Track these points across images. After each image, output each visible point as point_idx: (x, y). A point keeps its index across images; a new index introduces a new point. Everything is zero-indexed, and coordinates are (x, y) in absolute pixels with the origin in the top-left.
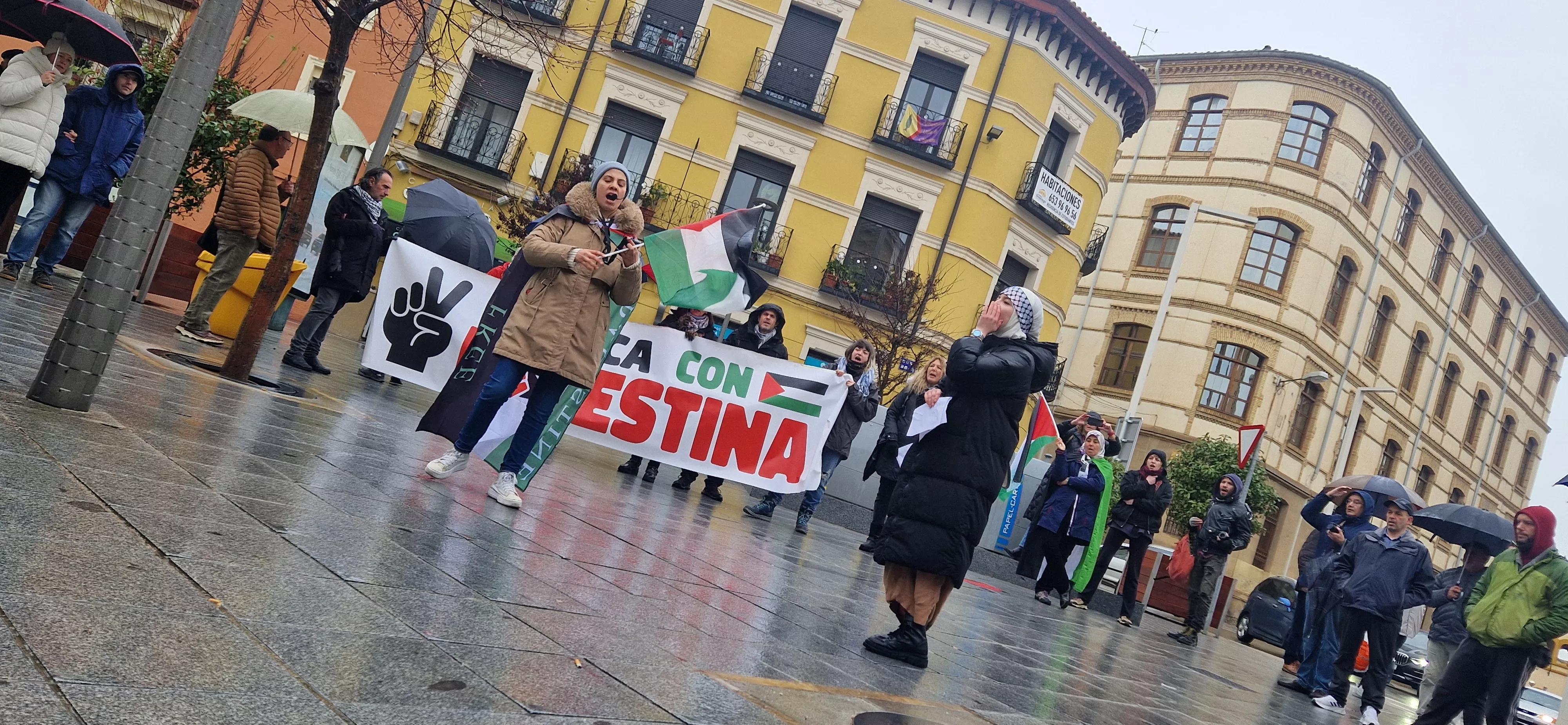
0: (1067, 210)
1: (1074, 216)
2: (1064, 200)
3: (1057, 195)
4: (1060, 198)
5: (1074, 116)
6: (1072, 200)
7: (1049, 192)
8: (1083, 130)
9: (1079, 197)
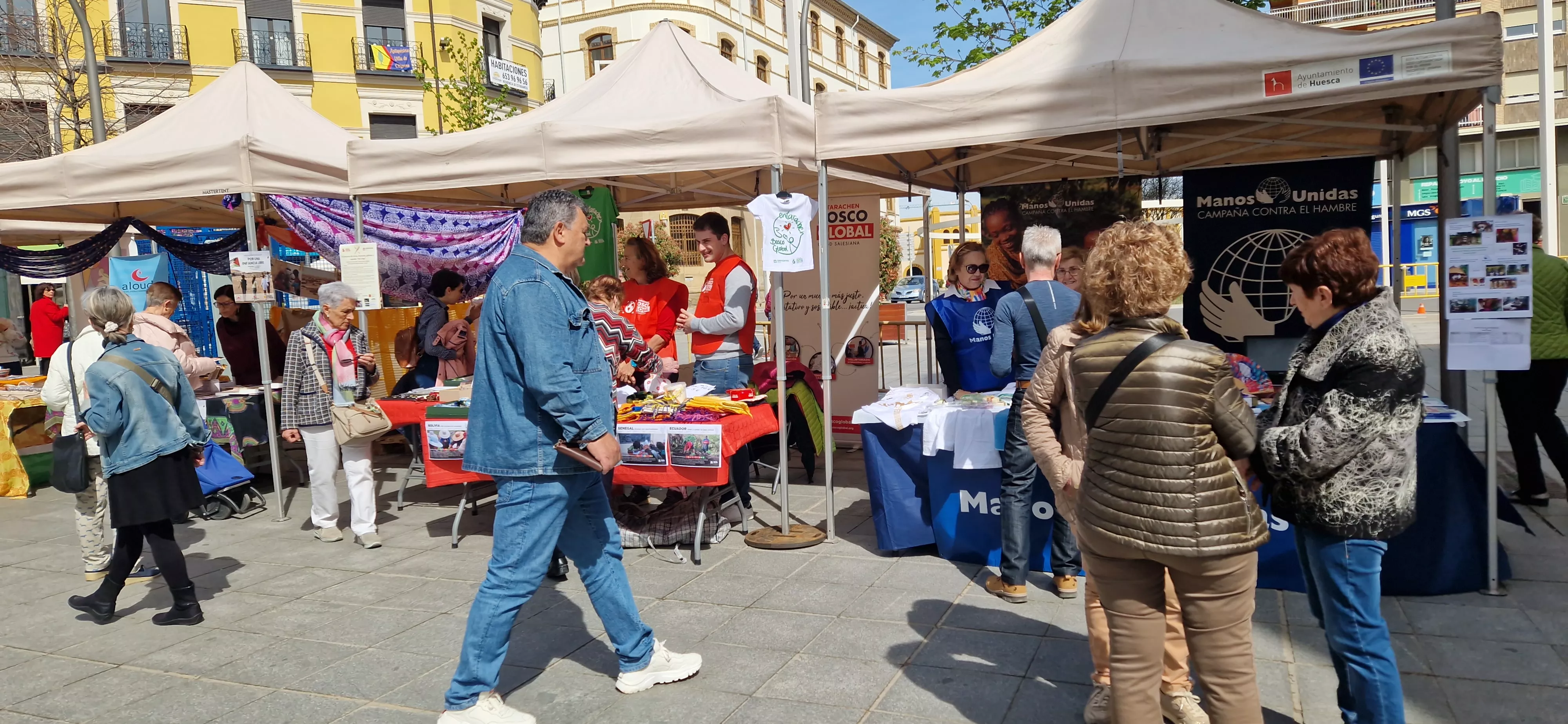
0: (519, 80)
1: (526, 83)
2: (513, 74)
3: (507, 72)
4: (510, 74)
5: (497, 10)
6: (520, 72)
7: (501, 72)
8: (507, 17)
9: (524, 68)
